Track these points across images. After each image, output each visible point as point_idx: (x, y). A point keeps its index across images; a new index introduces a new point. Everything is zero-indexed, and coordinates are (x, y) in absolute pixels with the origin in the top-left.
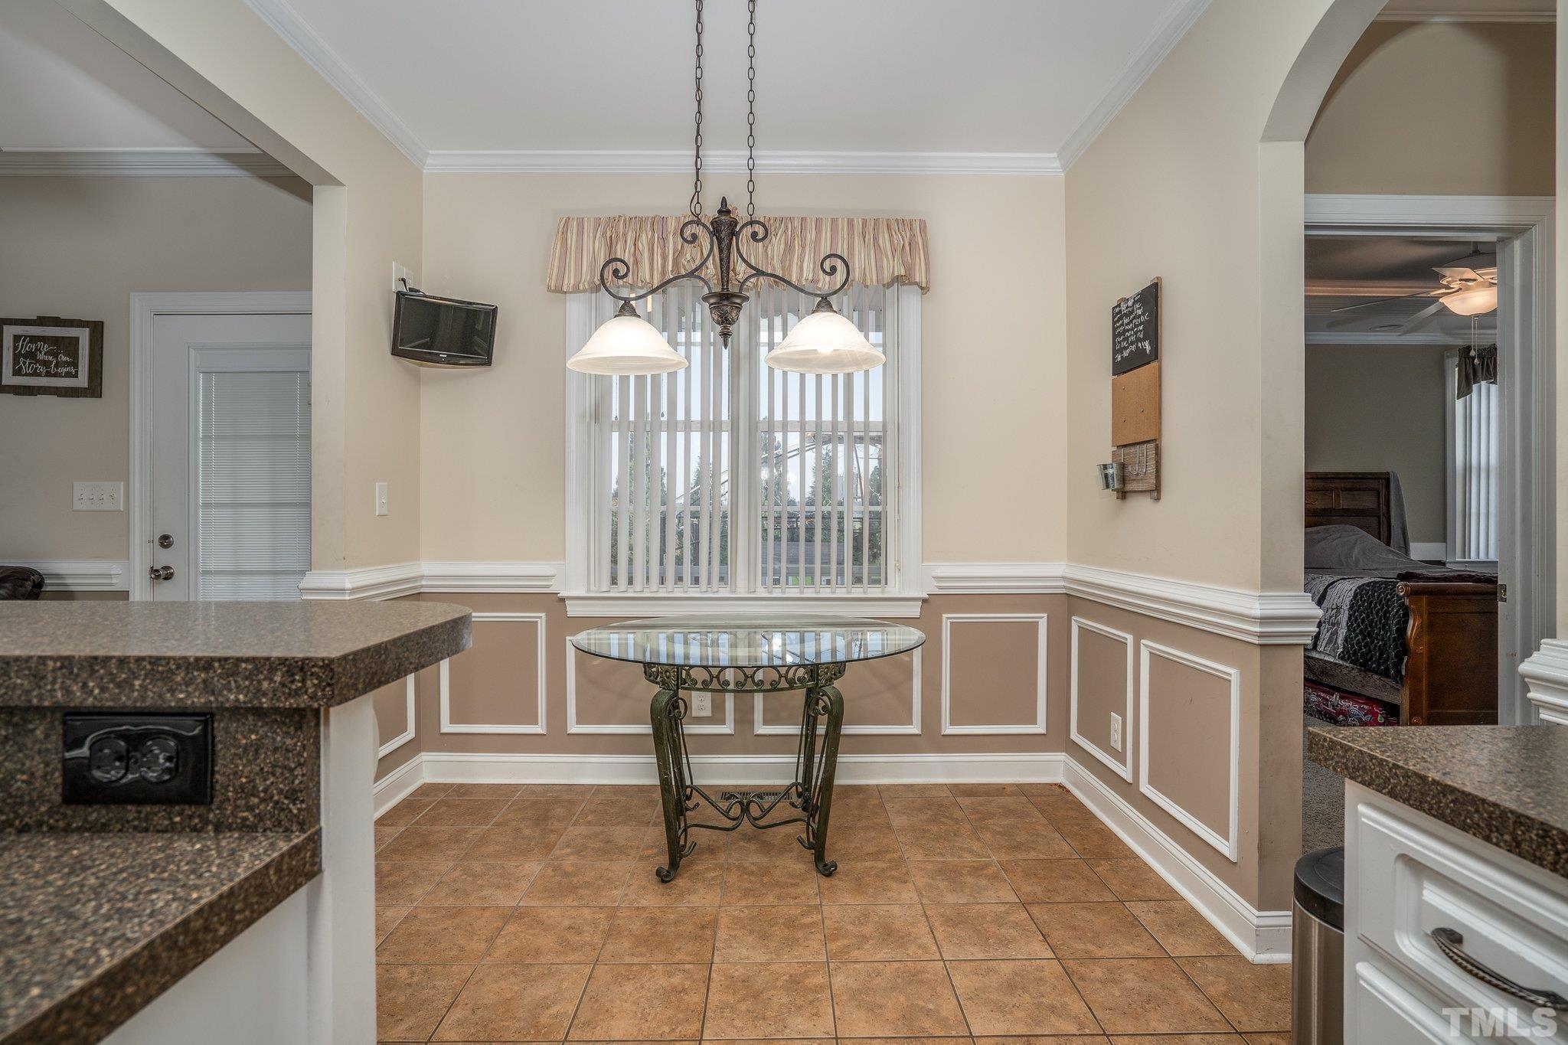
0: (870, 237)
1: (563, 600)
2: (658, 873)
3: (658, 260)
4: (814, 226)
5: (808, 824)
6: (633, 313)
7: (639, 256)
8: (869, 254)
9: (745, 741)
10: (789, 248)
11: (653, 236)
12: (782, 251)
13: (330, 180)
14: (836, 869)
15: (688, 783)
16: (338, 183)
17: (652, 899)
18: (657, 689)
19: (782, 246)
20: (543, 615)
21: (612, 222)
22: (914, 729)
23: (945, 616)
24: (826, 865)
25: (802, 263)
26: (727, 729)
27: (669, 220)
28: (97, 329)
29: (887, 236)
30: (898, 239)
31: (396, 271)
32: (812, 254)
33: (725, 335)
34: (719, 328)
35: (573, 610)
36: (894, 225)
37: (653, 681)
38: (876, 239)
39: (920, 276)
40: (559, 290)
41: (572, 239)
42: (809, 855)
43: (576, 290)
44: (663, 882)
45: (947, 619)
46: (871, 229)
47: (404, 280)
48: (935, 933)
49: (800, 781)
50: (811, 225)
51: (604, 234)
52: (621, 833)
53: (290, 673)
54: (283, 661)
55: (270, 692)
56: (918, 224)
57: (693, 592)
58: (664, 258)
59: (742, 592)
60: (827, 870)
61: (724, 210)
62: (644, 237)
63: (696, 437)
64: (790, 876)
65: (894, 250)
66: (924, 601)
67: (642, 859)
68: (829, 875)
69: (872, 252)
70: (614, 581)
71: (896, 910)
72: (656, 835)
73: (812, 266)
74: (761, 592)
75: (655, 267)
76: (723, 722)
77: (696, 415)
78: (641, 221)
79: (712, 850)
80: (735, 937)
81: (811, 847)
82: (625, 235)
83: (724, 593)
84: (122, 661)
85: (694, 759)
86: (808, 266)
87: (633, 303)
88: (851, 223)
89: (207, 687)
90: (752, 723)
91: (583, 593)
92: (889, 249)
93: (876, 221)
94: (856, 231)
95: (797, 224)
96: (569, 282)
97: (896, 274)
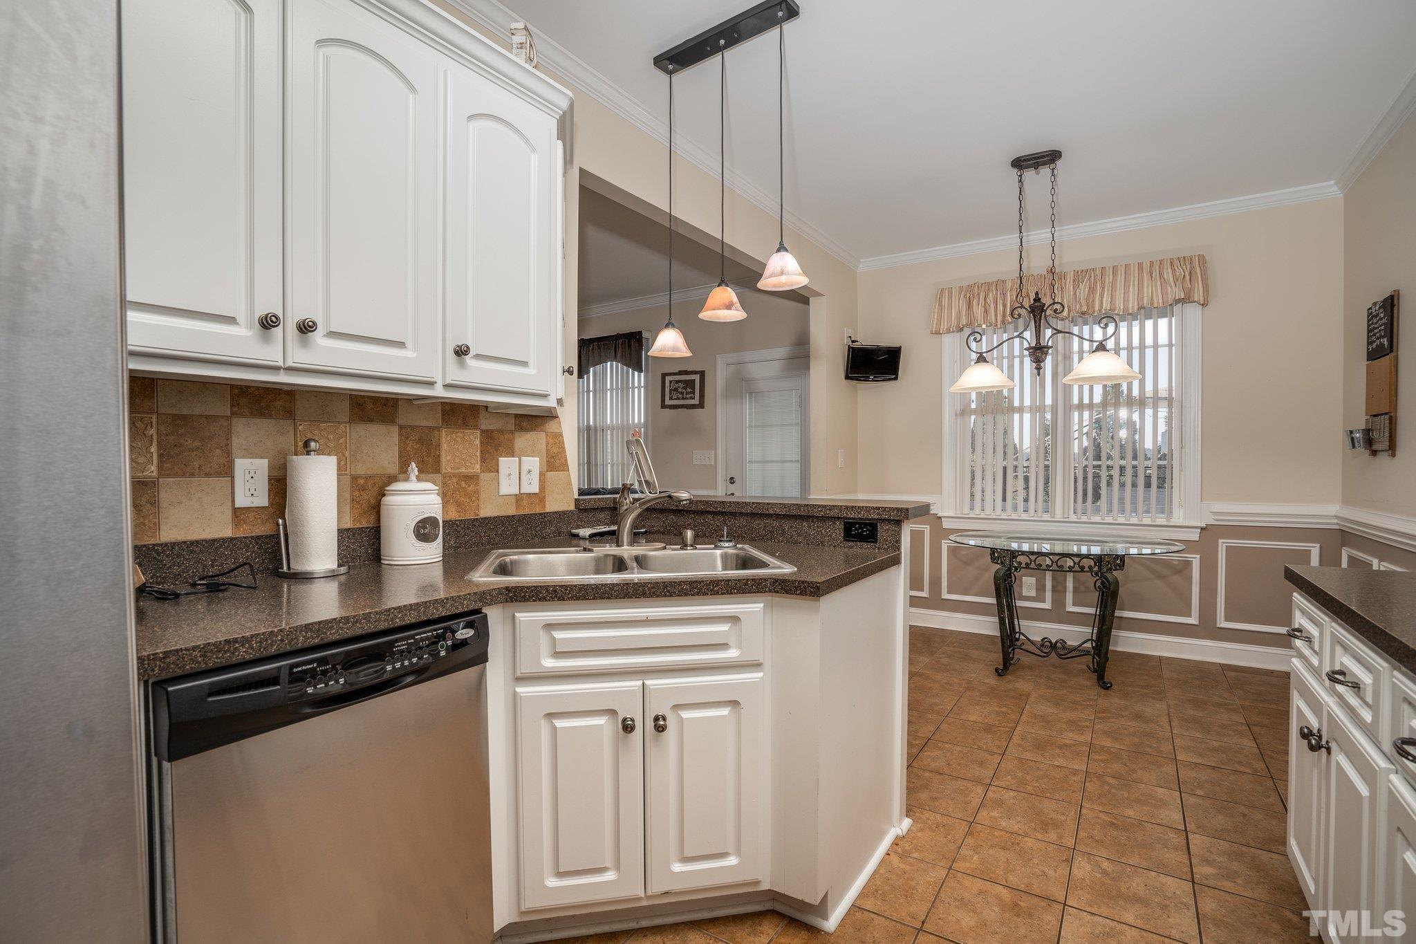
0: (1156, 273)
1: (940, 518)
2: (997, 670)
3: (1000, 308)
4: (1111, 273)
5: (1094, 658)
6: (985, 360)
7: (988, 307)
8: (1156, 285)
9: (1058, 614)
10: (1092, 290)
11: (997, 293)
12: (1086, 292)
13: (818, 294)
14: (1111, 686)
15: (1017, 630)
16: (823, 295)
17: (992, 680)
18: (998, 566)
19: (1087, 289)
20: (928, 527)
21: (970, 287)
22: (1193, 620)
23: (1220, 541)
24: (1104, 682)
25: (1102, 298)
26: (1047, 605)
27: (1007, 282)
28: (702, 374)
29: (1170, 271)
30: (1179, 272)
31: (846, 334)
32: (1110, 292)
33: (1039, 368)
34: (1035, 365)
35: (946, 524)
36: (1176, 263)
37: (995, 563)
38: (1161, 275)
39: (1199, 295)
40: (938, 333)
41: (945, 301)
42: (1095, 676)
43: (948, 331)
44: (999, 675)
45: (1223, 544)
46: (1157, 267)
47: (850, 337)
48: (1172, 723)
49: (1094, 638)
50: (1109, 272)
51: (965, 295)
52: (975, 653)
53: (898, 511)
54: (896, 508)
55: (893, 515)
56: (1197, 259)
57: (1024, 516)
58: (1005, 306)
59: (1059, 516)
60: (1106, 686)
61: (1037, 300)
62: (991, 295)
63: (1027, 416)
64: (1079, 685)
65: (1176, 280)
66: (1202, 529)
67: (986, 665)
68: (1107, 688)
69: (1159, 283)
70: (972, 509)
71: (1148, 710)
72: (997, 658)
73: (1109, 300)
74: (1073, 517)
75: (998, 312)
76: (1044, 601)
77: (1027, 403)
78: (989, 284)
79: (1030, 668)
80: (1039, 702)
81: (1095, 671)
82: (979, 294)
83: (1046, 517)
84: (859, 507)
85: (1023, 622)
86: (1107, 300)
87: (984, 355)
88: (1140, 265)
89: (878, 514)
90: (1064, 605)
91: (953, 515)
92: (1171, 279)
93: (1161, 262)
94: (1145, 271)
95: (1098, 272)
96: (944, 326)
97: (1177, 298)
